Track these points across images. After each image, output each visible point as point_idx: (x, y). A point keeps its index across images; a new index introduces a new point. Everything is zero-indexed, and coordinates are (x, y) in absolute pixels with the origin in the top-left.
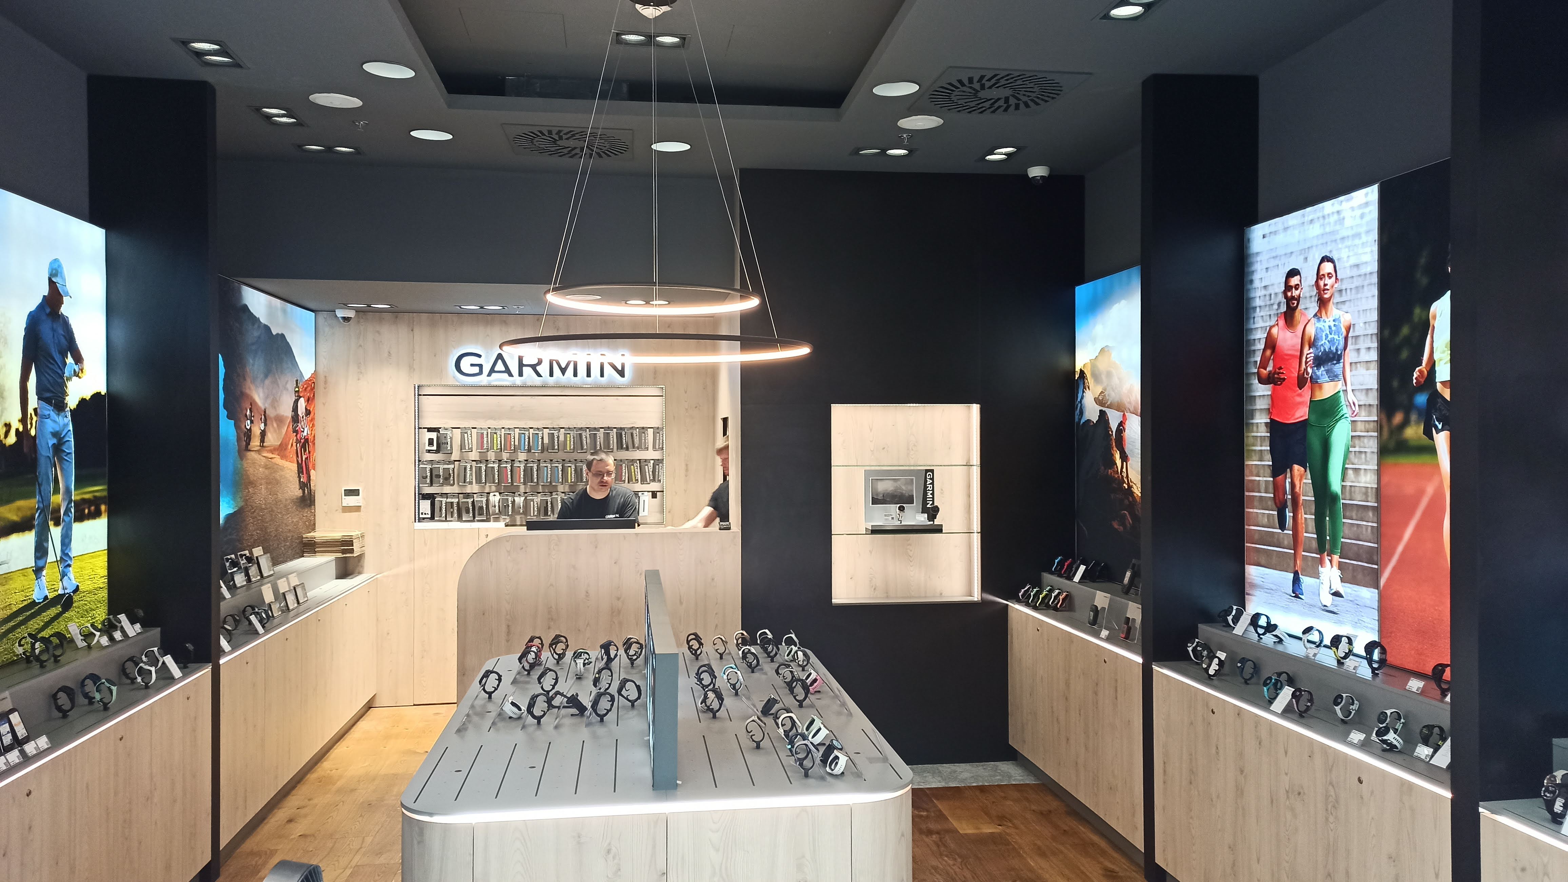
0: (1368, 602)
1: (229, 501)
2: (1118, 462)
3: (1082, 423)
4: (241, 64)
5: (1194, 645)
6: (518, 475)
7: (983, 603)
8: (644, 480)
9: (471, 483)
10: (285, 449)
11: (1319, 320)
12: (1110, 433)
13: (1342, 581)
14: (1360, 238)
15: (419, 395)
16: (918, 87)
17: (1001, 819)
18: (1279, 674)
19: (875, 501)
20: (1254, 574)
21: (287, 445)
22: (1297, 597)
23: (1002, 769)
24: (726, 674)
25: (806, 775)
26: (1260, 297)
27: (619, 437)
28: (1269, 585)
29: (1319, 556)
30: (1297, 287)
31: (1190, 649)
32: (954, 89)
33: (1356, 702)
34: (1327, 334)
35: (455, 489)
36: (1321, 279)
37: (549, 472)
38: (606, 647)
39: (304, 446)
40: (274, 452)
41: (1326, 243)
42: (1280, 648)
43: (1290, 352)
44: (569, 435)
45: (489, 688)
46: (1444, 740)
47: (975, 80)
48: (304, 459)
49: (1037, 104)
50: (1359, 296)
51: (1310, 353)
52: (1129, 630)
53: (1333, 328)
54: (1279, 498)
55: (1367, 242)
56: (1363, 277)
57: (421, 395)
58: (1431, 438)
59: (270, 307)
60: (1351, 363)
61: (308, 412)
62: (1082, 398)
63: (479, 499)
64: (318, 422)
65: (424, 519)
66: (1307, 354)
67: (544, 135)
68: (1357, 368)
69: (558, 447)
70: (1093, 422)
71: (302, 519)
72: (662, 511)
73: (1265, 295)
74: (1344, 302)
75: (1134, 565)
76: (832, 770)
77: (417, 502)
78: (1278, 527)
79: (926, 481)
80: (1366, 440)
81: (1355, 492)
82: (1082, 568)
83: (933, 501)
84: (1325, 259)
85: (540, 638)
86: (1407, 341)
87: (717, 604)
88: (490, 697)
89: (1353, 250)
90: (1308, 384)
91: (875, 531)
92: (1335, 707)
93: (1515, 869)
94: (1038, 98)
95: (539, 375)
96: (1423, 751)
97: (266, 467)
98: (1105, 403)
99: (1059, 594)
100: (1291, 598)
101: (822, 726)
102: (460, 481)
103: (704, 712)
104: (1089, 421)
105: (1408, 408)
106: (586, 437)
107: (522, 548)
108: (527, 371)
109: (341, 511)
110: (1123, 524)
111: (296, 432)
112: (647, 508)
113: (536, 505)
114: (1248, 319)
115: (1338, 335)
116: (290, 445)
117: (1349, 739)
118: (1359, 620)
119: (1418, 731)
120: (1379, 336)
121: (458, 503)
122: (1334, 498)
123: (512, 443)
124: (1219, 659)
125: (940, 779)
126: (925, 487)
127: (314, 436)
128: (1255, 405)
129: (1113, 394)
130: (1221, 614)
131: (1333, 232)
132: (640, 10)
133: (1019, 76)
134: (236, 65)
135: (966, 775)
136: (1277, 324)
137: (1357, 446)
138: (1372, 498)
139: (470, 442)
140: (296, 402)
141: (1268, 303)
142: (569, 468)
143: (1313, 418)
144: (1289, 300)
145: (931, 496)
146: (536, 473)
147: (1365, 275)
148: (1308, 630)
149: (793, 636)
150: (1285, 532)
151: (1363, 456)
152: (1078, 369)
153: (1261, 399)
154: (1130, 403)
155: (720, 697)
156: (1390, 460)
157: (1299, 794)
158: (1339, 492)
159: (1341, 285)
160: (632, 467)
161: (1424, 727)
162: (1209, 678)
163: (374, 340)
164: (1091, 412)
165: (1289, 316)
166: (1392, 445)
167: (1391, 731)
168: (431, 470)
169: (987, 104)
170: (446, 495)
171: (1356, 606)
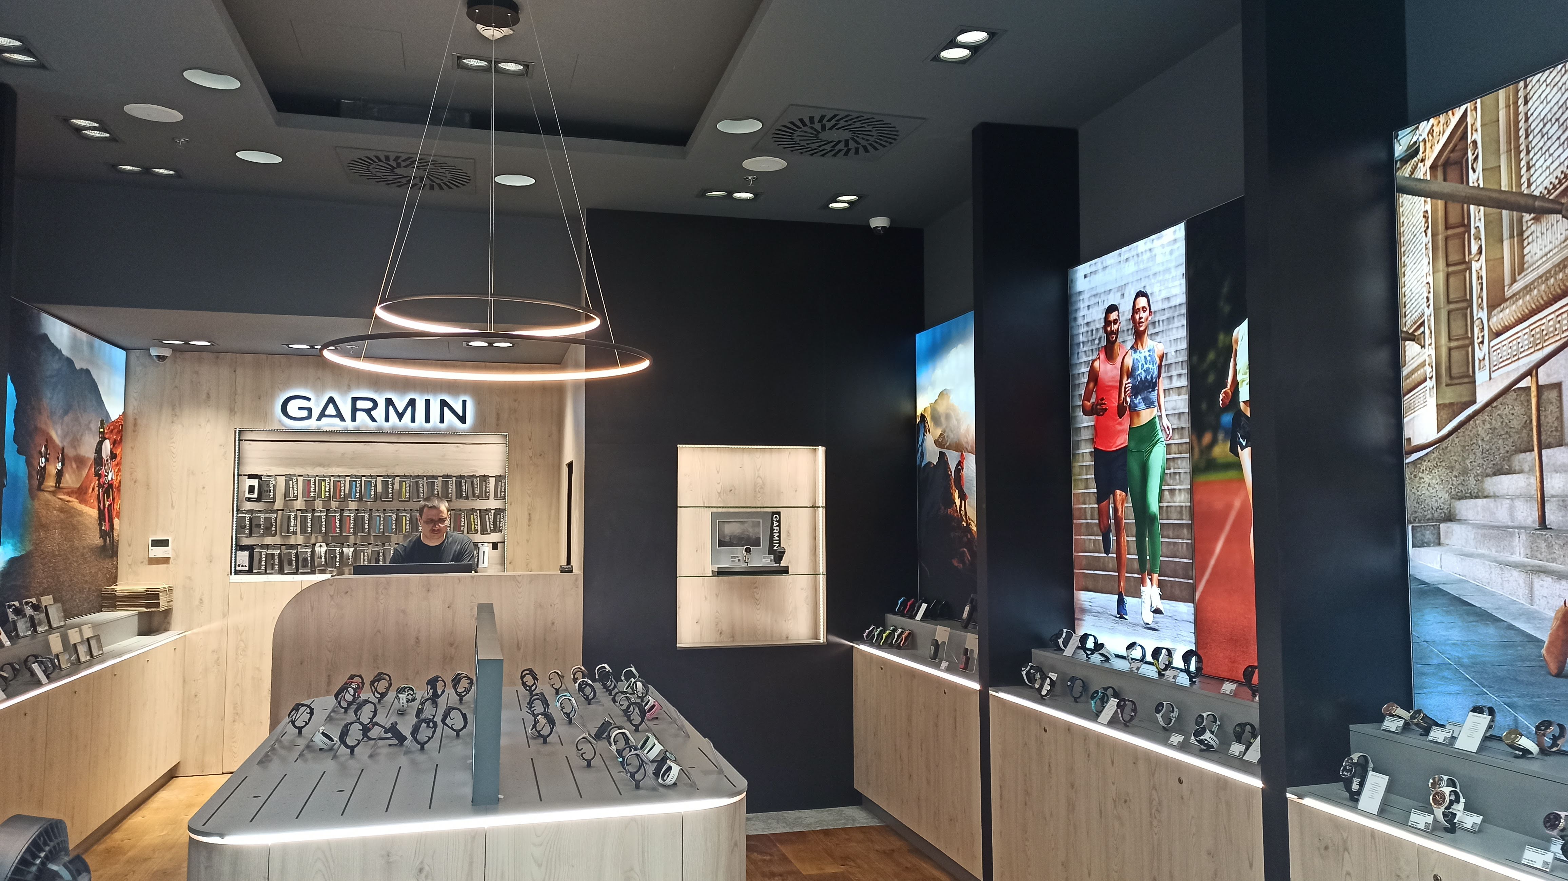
0: (1185, 616)
1: (16, 544)
2: (957, 501)
3: (923, 465)
4: (46, 64)
5: (1027, 669)
6: (347, 525)
7: (829, 645)
8: (484, 531)
9: (295, 533)
10: (86, 493)
11: (1135, 351)
12: (949, 473)
13: (1162, 599)
14: (1170, 273)
15: (240, 440)
16: (761, 125)
17: (845, 859)
18: (1106, 689)
19: (722, 544)
20: (1083, 599)
21: (87, 489)
22: (1122, 617)
23: (848, 813)
24: (560, 702)
25: (637, 787)
26: (1083, 333)
27: (459, 485)
28: (1096, 608)
29: (1140, 576)
30: (1115, 322)
31: (1024, 673)
32: (797, 129)
33: (1175, 709)
34: (1142, 364)
35: (276, 540)
36: (1137, 313)
37: (382, 522)
38: (432, 683)
39: (107, 492)
40: (72, 495)
41: (1141, 279)
42: (1107, 665)
43: (1110, 384)
44: (404, 483)
45: (299, 723)
46: (1255, 737)
47: (816, 120)
48: (107, 506)
49: (876, 149)
50: (1170, 326)
51: (1128, 383)
52: (968, 659)
53: (1148, 358)
54: (1103, 523)
55: (1176, 276)
56: (1173, 308)
57: (242, 440)
58: (1237, 455)
59: (74, 338)
60: (1164, 390)
61: (113, 456)
62: (923, 441)
63: (304, 550)
64: (125, 467)
65: (241, 571)
66: (1126, 384)
67: (380, 160)
68: (1169, 394)
69: (392, 495)
70: (933, 464)
71: (102, 570)
72: (503, 563)
73: (1087, 332)
74: (1157, 334)
75: (972, 600)
76: (664, 781)
77: (233, 553)
78: (1103, 551)
79: (772, 524)
80: (1179, 462)
81: (1171, 512)
82: (924, 606)
83: (779, 543)
84: (1141, 294)
85: (360, 676)
86: (1213, 364)
87: (557, 649)
88: (300, 733)
89: (1164, 284)
90: (1127, 412)
91: (721, 573)
92: (1157, 715)
93: (1319, 849)
94: (876, 142)
95: (373, 420)
96: (1236, 748)
97: (61, 510)
98: (944, 445)
99: (902, 633)
100: (1116, 619)
101: (656, 742)
102: (283, 531)
103: (535, 738)
104: (930, 463)
105: (1216, 428)
106: (423, 485)
107: (347, 592)
108: (361, 416)
109: (147, 563)
110: (962, 561)
111: (98, 475)
112: (487, 557)
113: (366, 557)
114: (1072, 354)
115: (1153, 364)
116: (91, 489)
117: (1169, 742)
118: (1177, 634)
119: (1232, 732)
120: (1188, 362)
121: (280, 554)
122: (1153, 519)
123: (342, 491)
124: (1051, 679)
125: (784, 825)
126: (772, 529)
127: (120, 482)
128: (1081, 436)
129: (952, 436)
130: (1053, 638)
131: (1146, 268)
132: (481, 31)
133: (858, 117)
134: (40, 66)
135: (812, 820)
136: (1099, 358)
137: (1172, 468)
138: (1186, 516)
139: (295, 489)
140: (100, 444)
141: (1090, 338)
142: (404, 517)
143: (1132, 445)
144: (1109, 334)
145: (778, 539)
146: (367, 522)
147: (1175, 306)
148: (1131, 646)
149: (633, 669)
150: (1110, 555)
151: (1177, 477)
152: (918, 413)
153: (1086, 429)
154: (967, 443)
155: (551, 722)
156: (1202, 478)
157: (1126, 801)
158: (1157, 513)
159: (1155, 317)
160: (472, 516)
161: (1237, 725)
162: (1042, 698)
163: (192, 381)
164: (931, 452)
165: (1109, 352)
166: (1202, 464)
167: (1207, 731)
168: (251, 519)
169: (828, 147)
170: (267, 547)
171: (1174, 621)
